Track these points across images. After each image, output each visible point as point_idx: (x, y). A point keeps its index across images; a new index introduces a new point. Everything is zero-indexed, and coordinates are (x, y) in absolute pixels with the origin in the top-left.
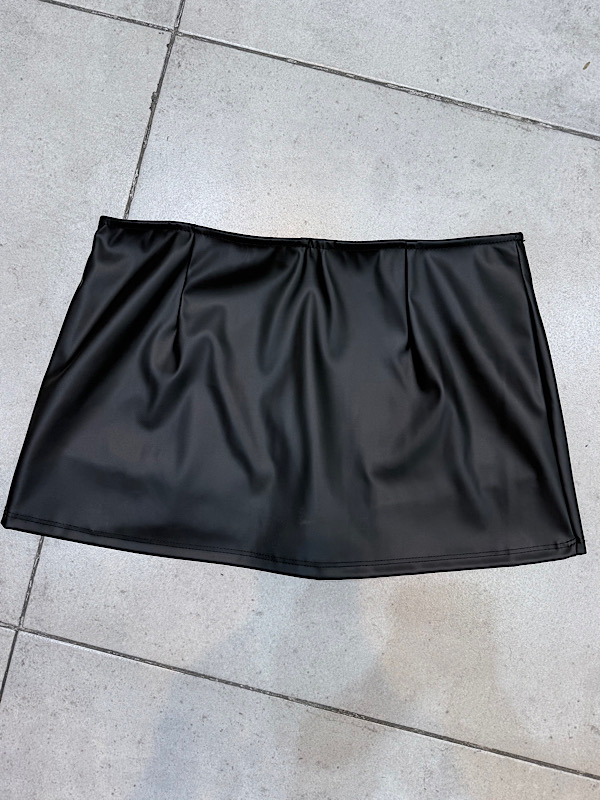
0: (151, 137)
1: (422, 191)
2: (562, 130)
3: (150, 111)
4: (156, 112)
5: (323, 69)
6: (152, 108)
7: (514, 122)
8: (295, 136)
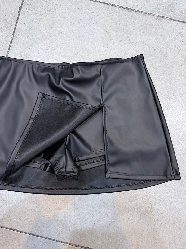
0: (18, 23)
1: (121, 42)
2: (173, 20)
3: (18, 14)
4: (21, 14)
6: (19, 13)
7: (156, 17)
8: (73, 22)
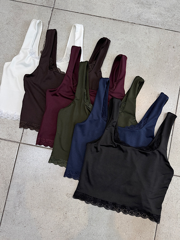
5: (87, 14)
